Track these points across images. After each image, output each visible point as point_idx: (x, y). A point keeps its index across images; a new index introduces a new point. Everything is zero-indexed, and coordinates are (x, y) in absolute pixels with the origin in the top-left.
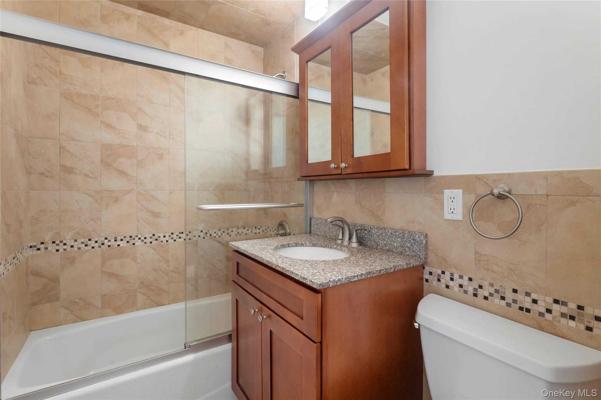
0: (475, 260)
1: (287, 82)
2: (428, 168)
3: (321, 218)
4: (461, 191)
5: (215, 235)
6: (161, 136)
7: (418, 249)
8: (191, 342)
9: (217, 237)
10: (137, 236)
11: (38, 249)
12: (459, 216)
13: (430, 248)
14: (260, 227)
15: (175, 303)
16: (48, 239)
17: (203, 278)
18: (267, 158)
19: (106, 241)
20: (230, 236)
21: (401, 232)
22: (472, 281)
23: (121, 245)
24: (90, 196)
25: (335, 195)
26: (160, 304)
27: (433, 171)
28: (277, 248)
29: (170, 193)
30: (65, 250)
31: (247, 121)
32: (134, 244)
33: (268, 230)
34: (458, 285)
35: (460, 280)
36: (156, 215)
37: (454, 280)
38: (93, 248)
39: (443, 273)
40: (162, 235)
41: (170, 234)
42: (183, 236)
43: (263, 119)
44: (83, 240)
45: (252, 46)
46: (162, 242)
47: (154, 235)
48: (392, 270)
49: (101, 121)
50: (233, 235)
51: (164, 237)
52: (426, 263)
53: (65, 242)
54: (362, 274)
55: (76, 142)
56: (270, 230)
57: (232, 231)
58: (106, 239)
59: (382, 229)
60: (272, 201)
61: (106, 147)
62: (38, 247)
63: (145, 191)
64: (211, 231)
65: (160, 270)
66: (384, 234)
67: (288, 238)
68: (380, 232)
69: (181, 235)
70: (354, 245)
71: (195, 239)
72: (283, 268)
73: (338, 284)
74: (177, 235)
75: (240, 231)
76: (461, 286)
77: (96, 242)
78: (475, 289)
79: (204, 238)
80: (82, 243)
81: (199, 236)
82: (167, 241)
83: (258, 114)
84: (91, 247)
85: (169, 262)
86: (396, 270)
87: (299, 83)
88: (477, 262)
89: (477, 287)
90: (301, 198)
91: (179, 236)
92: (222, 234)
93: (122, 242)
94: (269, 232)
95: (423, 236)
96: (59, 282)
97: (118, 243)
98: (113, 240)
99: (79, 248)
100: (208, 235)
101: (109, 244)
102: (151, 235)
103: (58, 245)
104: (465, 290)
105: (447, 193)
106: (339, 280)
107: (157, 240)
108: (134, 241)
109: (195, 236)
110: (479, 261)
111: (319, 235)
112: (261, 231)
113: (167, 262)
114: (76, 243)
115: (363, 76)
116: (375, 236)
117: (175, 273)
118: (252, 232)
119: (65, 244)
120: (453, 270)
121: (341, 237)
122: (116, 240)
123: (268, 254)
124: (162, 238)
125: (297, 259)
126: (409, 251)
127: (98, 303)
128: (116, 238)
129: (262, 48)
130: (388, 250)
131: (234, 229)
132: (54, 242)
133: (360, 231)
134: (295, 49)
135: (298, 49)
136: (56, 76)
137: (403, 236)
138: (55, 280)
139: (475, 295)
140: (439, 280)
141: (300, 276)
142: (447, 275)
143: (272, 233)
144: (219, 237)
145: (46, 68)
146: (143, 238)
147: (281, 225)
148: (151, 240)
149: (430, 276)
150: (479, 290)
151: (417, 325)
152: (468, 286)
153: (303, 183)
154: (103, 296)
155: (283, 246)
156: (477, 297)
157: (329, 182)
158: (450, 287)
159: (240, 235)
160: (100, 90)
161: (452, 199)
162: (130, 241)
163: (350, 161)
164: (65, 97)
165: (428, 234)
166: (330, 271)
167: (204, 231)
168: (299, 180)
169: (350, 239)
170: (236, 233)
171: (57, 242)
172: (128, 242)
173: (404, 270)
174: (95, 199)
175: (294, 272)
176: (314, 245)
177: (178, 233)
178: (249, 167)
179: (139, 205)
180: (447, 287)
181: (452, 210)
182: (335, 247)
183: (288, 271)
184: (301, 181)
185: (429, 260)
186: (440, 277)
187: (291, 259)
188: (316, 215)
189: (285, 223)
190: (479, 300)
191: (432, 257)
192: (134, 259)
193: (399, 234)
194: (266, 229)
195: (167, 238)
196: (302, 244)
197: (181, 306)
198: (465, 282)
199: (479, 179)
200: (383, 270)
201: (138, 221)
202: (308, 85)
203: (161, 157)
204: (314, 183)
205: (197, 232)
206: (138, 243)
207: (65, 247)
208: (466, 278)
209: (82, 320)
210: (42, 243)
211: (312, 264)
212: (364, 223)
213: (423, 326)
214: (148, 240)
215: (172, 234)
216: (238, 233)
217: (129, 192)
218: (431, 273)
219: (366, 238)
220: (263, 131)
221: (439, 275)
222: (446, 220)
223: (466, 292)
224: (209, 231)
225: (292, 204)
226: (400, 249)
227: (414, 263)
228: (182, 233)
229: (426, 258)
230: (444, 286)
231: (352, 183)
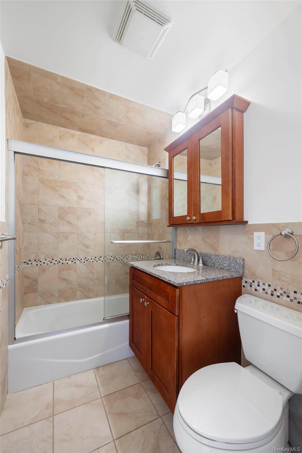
0: (272, 274)
1: (160, 169)
2: (245, 220)
3: (181, 249)
4: (263, 233)
5: (119, 259)
6: (90, 202)
7: (238, 267)
8: (107, 317)
9: (120, 260)
10: (77, 258)
11: (28, 264)
12: (263, 247)
13: (245, 266)
14: (145, 255)
15: (97, 297)
16: (32, 258)
17: (112, 284)
18: (149, 215)
19: (61, 260)
20: (128, 260)
21: (228, 257)
22: (270, 286)
23: (68, 263)
24: (53, 235)
25: (190, 236)
26: (89, 297)
27: (248, 221)
28: (155, 266)
29: (94, 234)
30: (41, 265)
31: (138, 192)
32: (75, 263)
33: (150, 257)
34: (262, 289)
35: (263, 286)
36: (87, 247)
37: (260, 286)
38: (54, 264)
39: (253, 282)
40: (90, 258)
41: (94, 258)
42: (102, 259)
43: (147, 190)
44: (49, 260)
45: (141, 147)
46: (90, 262)
47: (86, 258)
48: (221, 279)
49: (59, 194)
50: (129, 259)
51: (91, 259)
52: (243, 276)
53: (40, 260)
54: (203, 280)
55: (46, 206)
56: (151, 257)
57: (129, 257)
58: (61, 259)
59: (217, 256)
60: (153, 239)
61: (61, 208)
62: (28, 263)
63: (81, 233)
64: (117, 256)
65: (89, 278)
66: (218, 259)
67: (162, 260)
68: (216, 257)
69: (100, 258)
70: (201, 265)
71: (108, 261)
72: (158, 276)
73: (189, 284)
74: (98, 259)
75: (134, 257)
76: (264, 289)
77: (56, 261)
78: (272, 292)
79: (113, 260)
80: (49, 261)
81: (110, 259)
82: (93, 262)
83: (144, 188)
84: (53, 264)
85: (93, 274)
86: (224, 279)
87: (168, 169)
88: (273, 275)
89: (273, 290)
90: (169, 238)
91: (99, 259)
92: (123, 259)
93: (69, 261)
94: (151, 258)
95: (241, 260)
96: (38, 282)
97: (67, 262)
98: (64, 260)
99: (48, 264)
100: (115, 259)
101: (63, 262)
102: (84, 258)
103: (37, 262)
104: (267, 292)
105: (256, 234)
106: (189, 282)
107: (87, 261)
108: (75, 261)
109: (108, 259)
110: (274, 274)
111: (180, 260)
112: (146, 257)
113: (93, 273)
114: (46, 261)
115: (210, 161)
116: (214, 260)
117: (97, 280)
118: (140, 258)
119: (41, 262)
120: (260, 280)
121: (193, 260)
122: (66, 260)
123: (150, 268)
124: (90, 260)
125: (167, 271)
126: (233, 269)
127: (57, 294)
128: (66, 259)
129: (147, 148)
130: (221, 268)
131: (130, 256)
132: (35, 260)
133: (204, 257)
134: (166, 150)
135: (168, 149)
136: (37, 171)
137: (230, 260)
138: (36, 281)
139: (272, 295)
140: (251, 286)
141: (167, 280)
142: (256, 283)
143: (152, 259)
144: (122, 260)
145: (32, 167)
146: (80, 260)
147: (158, 254)
148: (84, 261)
149: (246, 284)
150: (275, 292)
151: (236, 311)
152: (268, 289)
153: (171, 228)
154: (60, 291)
155: (159, 265)
156: (273, 296)
157: (187, 228)
158: (257, 290)
159: (134, 259)
160: (58, 177)
161: (259, 238)
162: (73, 261)
163: (198, 216)
164: (41, 182)
165: (245, 259)
166: (184, 277)
167: (113, 257)
168: (168, 226)
169: (198, 261)
170: (131, 258)
171: (37, 260)
172: (72, 261)
173: (229, 279)
174: (56, 237)
175: (164, 277)
176: (177, 265)
177: (99, 257)
178: (139, 219)
179: (78, 241)
180: (256, 290)
181: (259, 244)
182: (189, 266)
183: (161, 277)
184: (170, 227)
185: (245, 274)
186: (252, 284)
187: (163, 271)
188: (178, 247)
189: (160, 252)
190: (275, 298)
191: (246, 272)
192: (75, 271)
193: (227, 259)
194: (149, 256)
195: (93, 260)
196: (170, 264)
197: (101, 299)
198: (266, 287)
199: (275, 226)
200: (216, 278)
201: (77, 250)
202: (174, 170)
203: (90, 214)
204: (178, 228)
205: (109, 257)
206: (78, 262)
207: (41, 263)
208: (267, 285)
209: (49, 303)
210: (30, 261)
211: (175, 274)
212: (206, 253)
213: (239, 311)
214: (83, 261)
215: (96, 257)
216: (132, 258)
217: (73, 233)
218: (246, 282)
219: (208, 261)
220: (147, 198)
221: (251, 283)
222: (255, 250)
223: (267, 293)
224: (116, 256)
225: (164, 241)
226: (228, 268)
227: (235, 275)
228: (101, 257)
229: (243, 273)
230: (254, 290)
231: (200, 228)
